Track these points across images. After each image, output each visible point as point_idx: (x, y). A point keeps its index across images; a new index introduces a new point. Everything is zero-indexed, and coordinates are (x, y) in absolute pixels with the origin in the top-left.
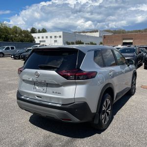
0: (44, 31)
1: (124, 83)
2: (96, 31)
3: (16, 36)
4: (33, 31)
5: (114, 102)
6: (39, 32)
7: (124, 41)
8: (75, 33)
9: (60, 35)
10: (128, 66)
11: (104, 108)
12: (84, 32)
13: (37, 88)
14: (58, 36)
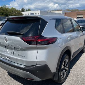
0: (29, 10)
1: (79, 44)
2: (60, 10)
3: (12, 13)
4: (23, 10)
5: (71, 60)
6: (27, 11)
7: (78, 16)
8: (48, 11)
9: (39, 13)
10: (82, 32)
11: (63, 67)
12: (53, 11)
13: (7, 50)
14: (37, 13)
